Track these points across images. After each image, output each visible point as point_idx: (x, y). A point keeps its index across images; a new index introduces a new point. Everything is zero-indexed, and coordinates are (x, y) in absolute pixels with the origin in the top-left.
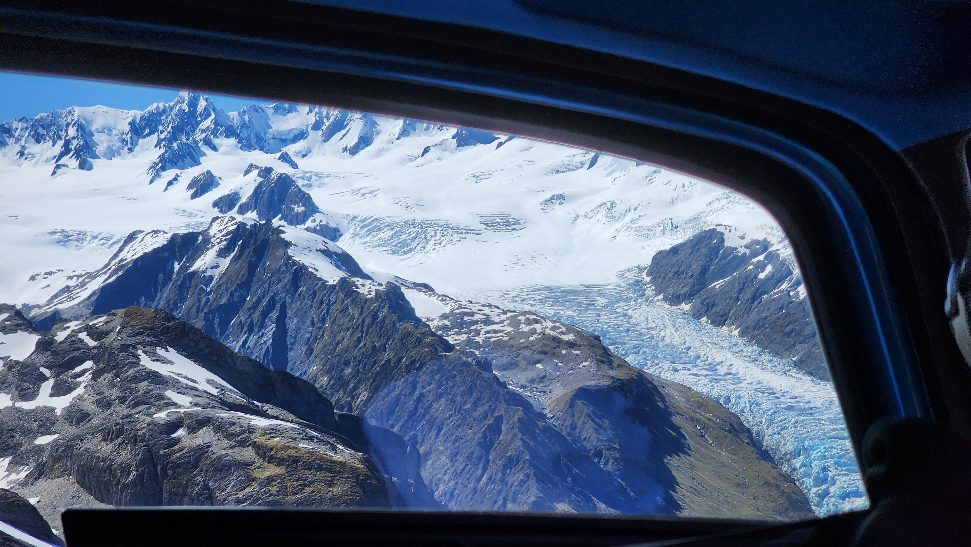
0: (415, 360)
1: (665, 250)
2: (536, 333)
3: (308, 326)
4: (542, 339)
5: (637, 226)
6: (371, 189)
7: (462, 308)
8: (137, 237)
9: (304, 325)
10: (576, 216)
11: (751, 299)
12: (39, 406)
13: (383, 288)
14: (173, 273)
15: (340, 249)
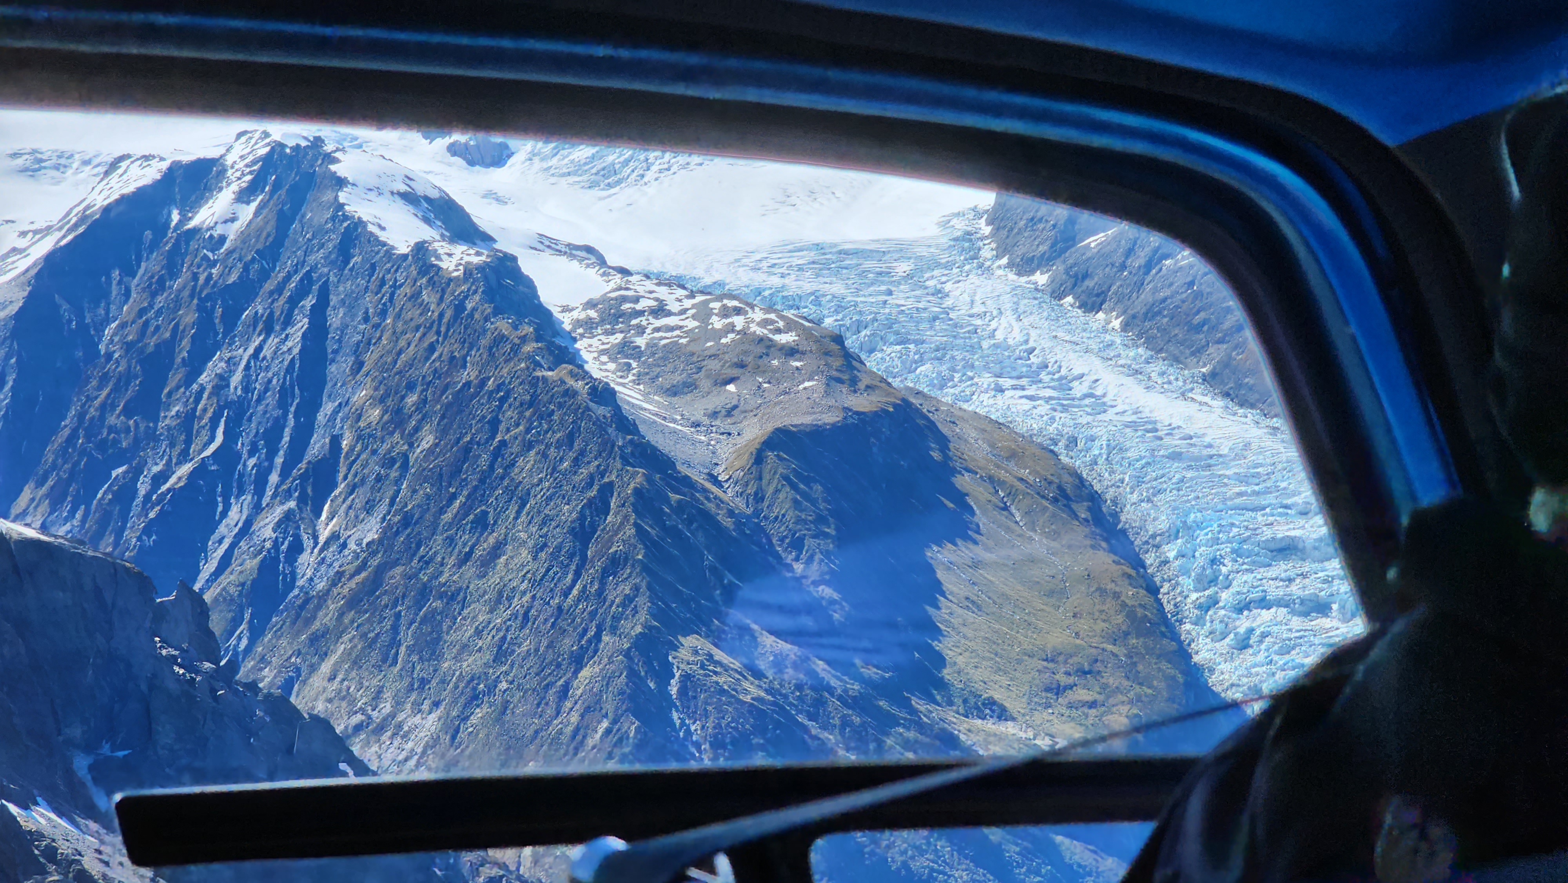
0: (503, 383)
2: (733, 331)
3: (359, 322)
4: (742, 341)
7: (624, 288)
8: (120, 167)
9: (353, 320)
11: (1145, 266)
13: (483, 258)
14: (169, 228)
15: (437, 190)
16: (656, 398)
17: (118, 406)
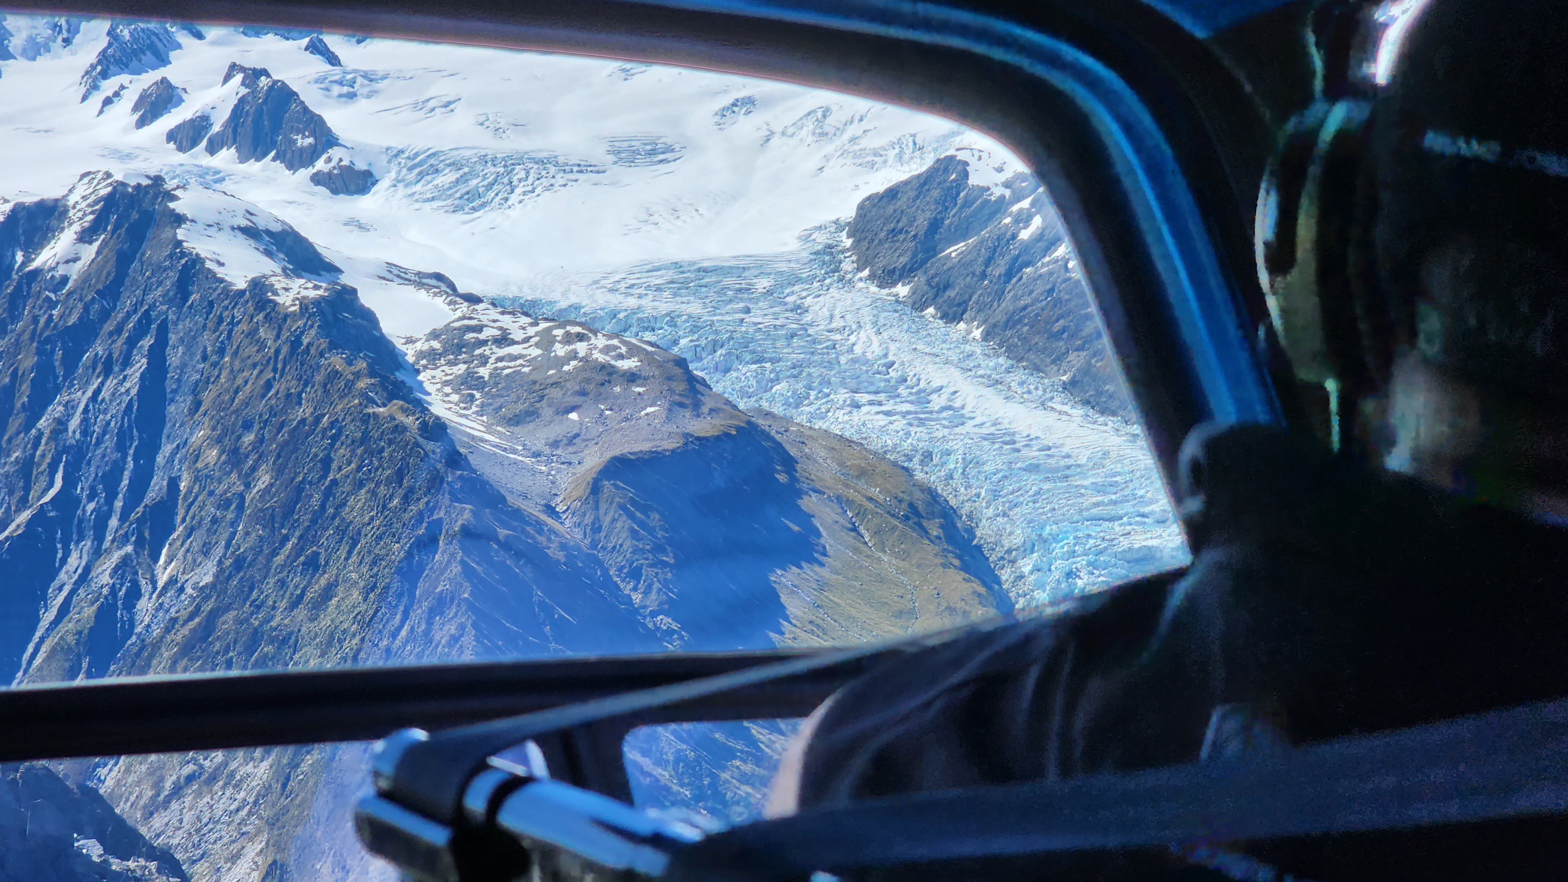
0: (337, 420)
1: (878, 193)
2: (575, 358)
3: (198, 362)
4: (583, 369)
5: (857, 148)
6: (446, 99)
7: (469, 317)
9: (191, 360)
10: (768, 133)
11: (1006, 275)
13: (320, 292)
14: (13, 270)
15: (280, 223)
16: (499, 428)
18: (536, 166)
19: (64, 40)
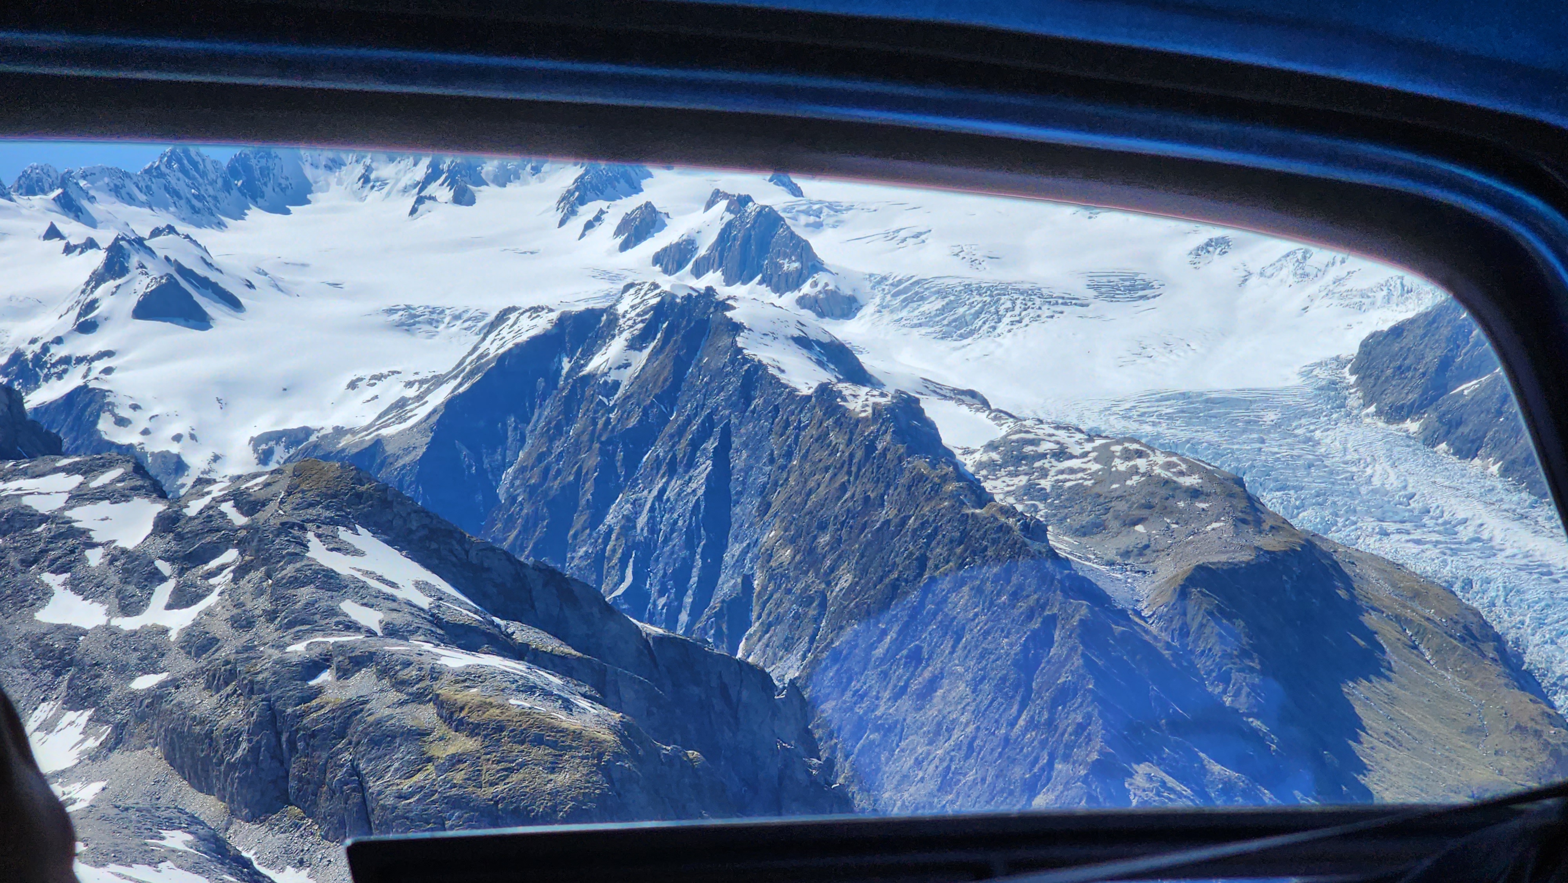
0: (927, 521)
1: (1382, 331)
2: (1137, 473)
3: (764, 464)
4: (1147, 483)
5: (1343, 289)
6: (914, 231)
7: (1021, 432)
8: (509, 318)
9: (758, 462)
10: (1246, 274)
12: (146, 626)
13: (888, 399)
14: (560, 375)
15: (827, 335)
16: (1066, 538)
17: (527, 547)
18: (1022, 297)
19: (533, 168)
